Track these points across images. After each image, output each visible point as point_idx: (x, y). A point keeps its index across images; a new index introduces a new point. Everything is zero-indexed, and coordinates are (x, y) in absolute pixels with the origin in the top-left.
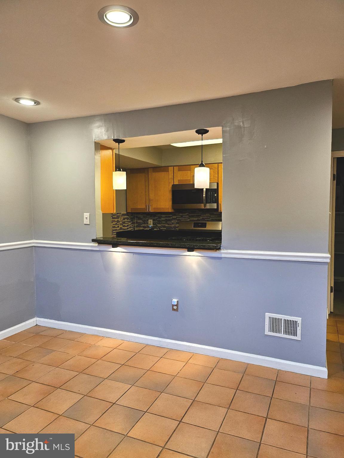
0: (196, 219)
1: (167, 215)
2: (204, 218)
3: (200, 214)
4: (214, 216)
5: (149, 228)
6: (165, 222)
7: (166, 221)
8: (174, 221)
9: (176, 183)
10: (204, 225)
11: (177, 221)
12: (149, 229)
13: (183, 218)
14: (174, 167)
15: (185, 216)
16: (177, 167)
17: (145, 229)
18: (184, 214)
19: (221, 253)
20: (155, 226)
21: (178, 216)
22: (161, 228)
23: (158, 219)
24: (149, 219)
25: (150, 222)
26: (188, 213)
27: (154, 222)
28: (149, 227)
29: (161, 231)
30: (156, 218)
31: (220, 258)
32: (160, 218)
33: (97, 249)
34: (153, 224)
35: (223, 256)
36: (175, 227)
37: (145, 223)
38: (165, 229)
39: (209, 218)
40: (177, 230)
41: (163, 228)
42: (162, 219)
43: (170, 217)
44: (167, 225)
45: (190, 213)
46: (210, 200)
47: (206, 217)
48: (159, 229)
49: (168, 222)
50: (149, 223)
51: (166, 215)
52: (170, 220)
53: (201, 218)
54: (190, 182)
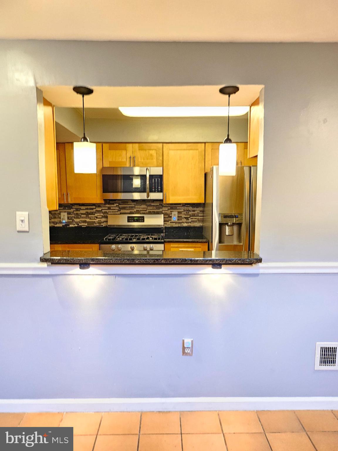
0: (129, 211)
1: (89, 207)
2: (139, 211)
3: (133, 206)
4: (151, 208)
5: (62, 224)
6: (85, 216)
7: (87, 214)
8: (98, 214)
9: (106, 165)
10: (142, 219)
11: (102, 214)
12: (62, 226)
13: (111, 211)
14: (103, 144)
15: (114, 208)
16: (108, 144)
17: (56, 226)
18: (112, 206)
19: (259, 268)
20: (71, 221)
21: (104, 208)
22: (80, 224)
23: (75, 212)
24: (62, 212)
25: (64, 216)
26: (118, 204)
27: (70, 216)
28: (61, 222)
29: (79, 228)
30: (72, 210)
31: (257, 275)
32: (77, 210)
33: (47, 272)
34: (68, 218)
35: (261, 271)
36: (100, 223)
37: (55, 218)
38: (86, 224)
39: (146, 211)
40: (102, 225)
41: (82, 224)
42: (82, 212)
43: (92, 209)
44: (88, 220)
45: (121, 205)
46: (155, 189)
47: (142, 209)
48: (76, 226)
49: (89, 216)
50: (62, 217)
51: (87, 207)
52: (92, 213)
53: (135, 210)
54: (126, 165)
